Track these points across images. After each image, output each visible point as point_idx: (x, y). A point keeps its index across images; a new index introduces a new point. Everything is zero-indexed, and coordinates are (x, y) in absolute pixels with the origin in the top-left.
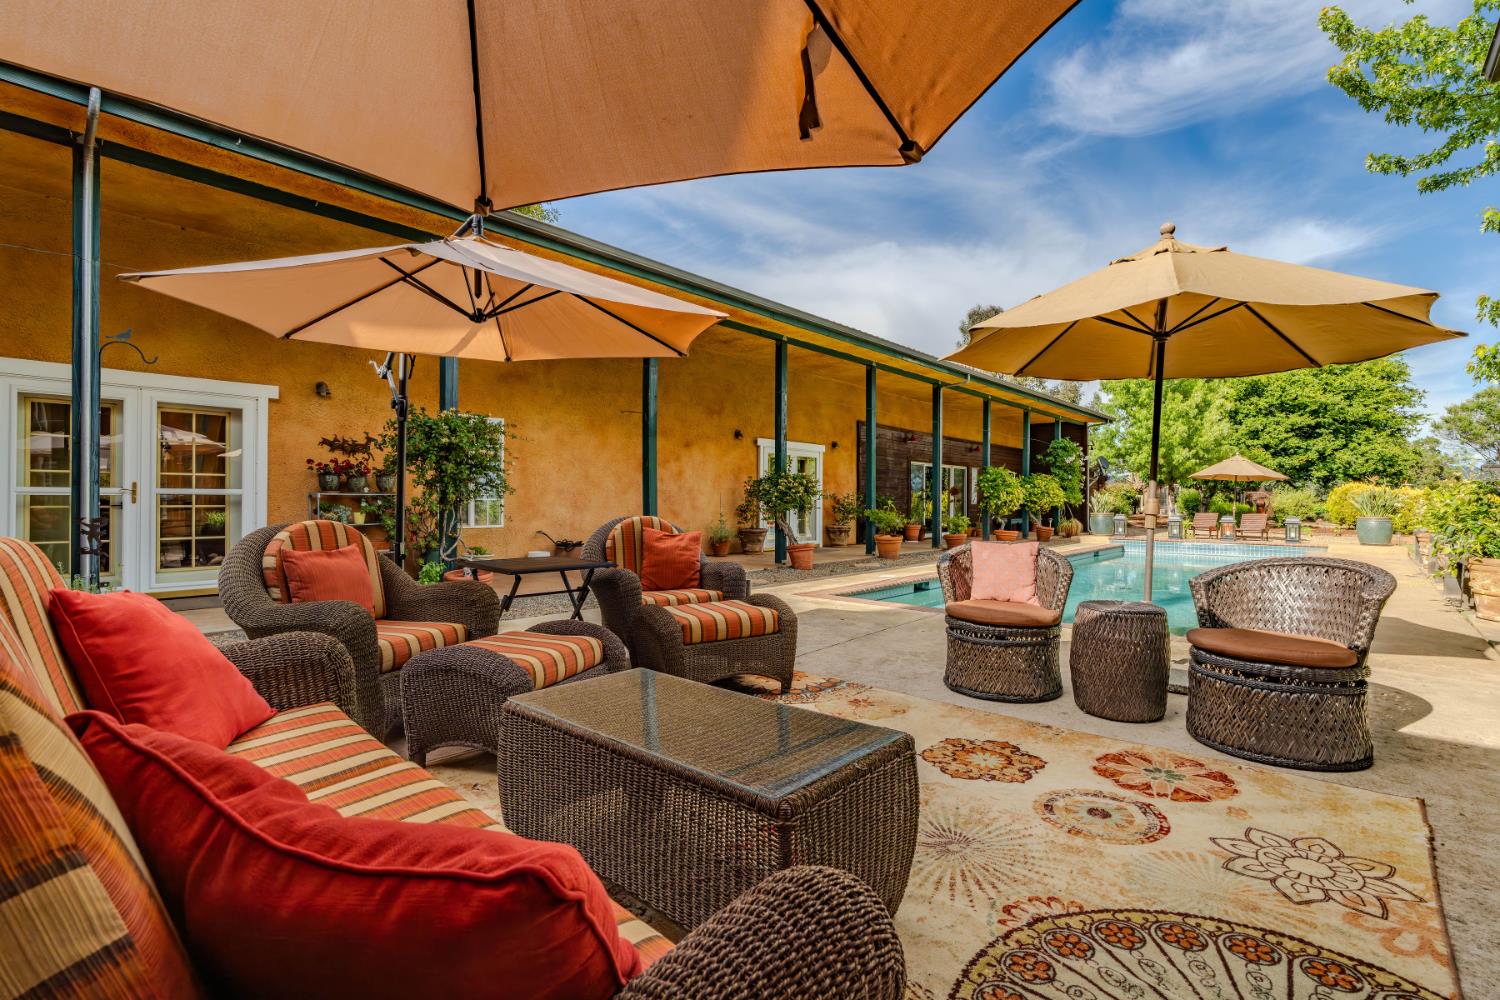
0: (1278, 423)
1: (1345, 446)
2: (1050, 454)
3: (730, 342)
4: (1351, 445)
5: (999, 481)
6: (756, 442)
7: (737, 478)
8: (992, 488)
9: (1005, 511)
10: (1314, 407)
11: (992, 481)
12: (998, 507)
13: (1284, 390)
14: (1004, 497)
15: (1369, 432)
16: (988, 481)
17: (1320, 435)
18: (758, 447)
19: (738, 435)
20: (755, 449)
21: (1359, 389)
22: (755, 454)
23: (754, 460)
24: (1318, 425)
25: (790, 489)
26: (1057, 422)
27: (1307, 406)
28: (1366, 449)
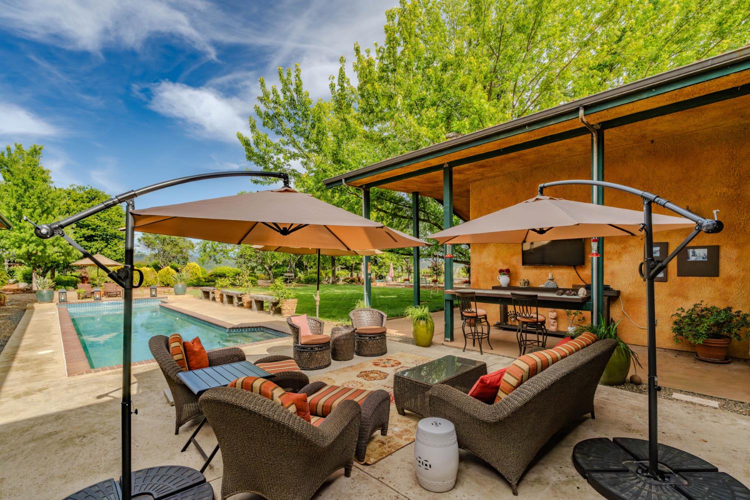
1: (106, 246)
4: (109, 246)
10: (94, 227)
15: (116, 241)
17: (96, 240)
24: (95, 235)
27: (90, 226)
28: (115, 249)
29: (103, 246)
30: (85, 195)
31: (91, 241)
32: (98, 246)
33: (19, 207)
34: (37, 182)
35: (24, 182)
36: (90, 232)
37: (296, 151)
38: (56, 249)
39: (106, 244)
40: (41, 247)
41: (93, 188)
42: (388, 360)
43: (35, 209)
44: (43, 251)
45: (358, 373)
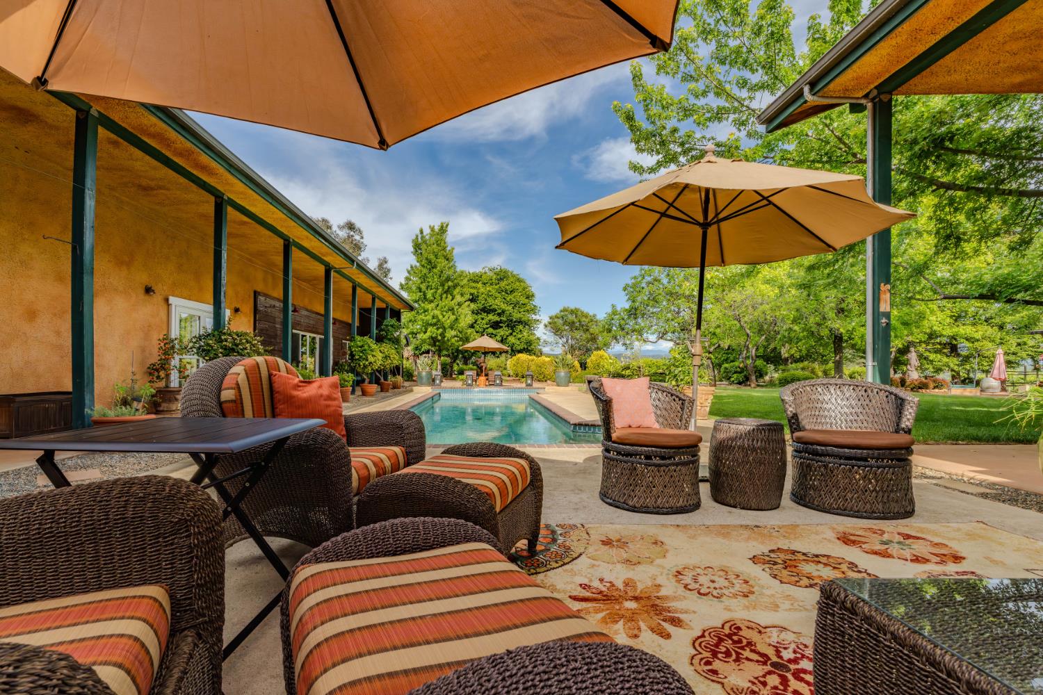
0: (483, 319)
1: (511, 334)
2: (383, 330)
3: (152, 189)
4: (514, 334)
5: (366, 347)
6: (167, 300)
7: (147, 336)
8: (362, 352)
9: (369, 370)
10: (500, 311)
11: (361, 347)
12: (365, 367)
13: (486, 300)
14: (371, 359)
15: (521, 327)
16: (358, 347)
17: (502, 327)
18: (169, 305)
19: (148, 290)
20: (166, 307)
21: (518, 303)
22: (166, 312)
23: (165, 318)
24: (501, 322)
25: (237, 345)
26: (387, 307)
27: (496, 310)
28: (520, 336)
29: (507, 333)
30: (495, 277)
31: (496, 329)
32: (502, 333)
33: (423, 287)
34: (439, 260)
35: (430, 262)
36: (497, 319)
37: (721, 102)
38: (453, 333)
39: (510, 331)
40: (441, 330)
41: (503, 268)
42: (908, 537)
43: (437, 289)
44: (443, 335)
45: (762, 548)
